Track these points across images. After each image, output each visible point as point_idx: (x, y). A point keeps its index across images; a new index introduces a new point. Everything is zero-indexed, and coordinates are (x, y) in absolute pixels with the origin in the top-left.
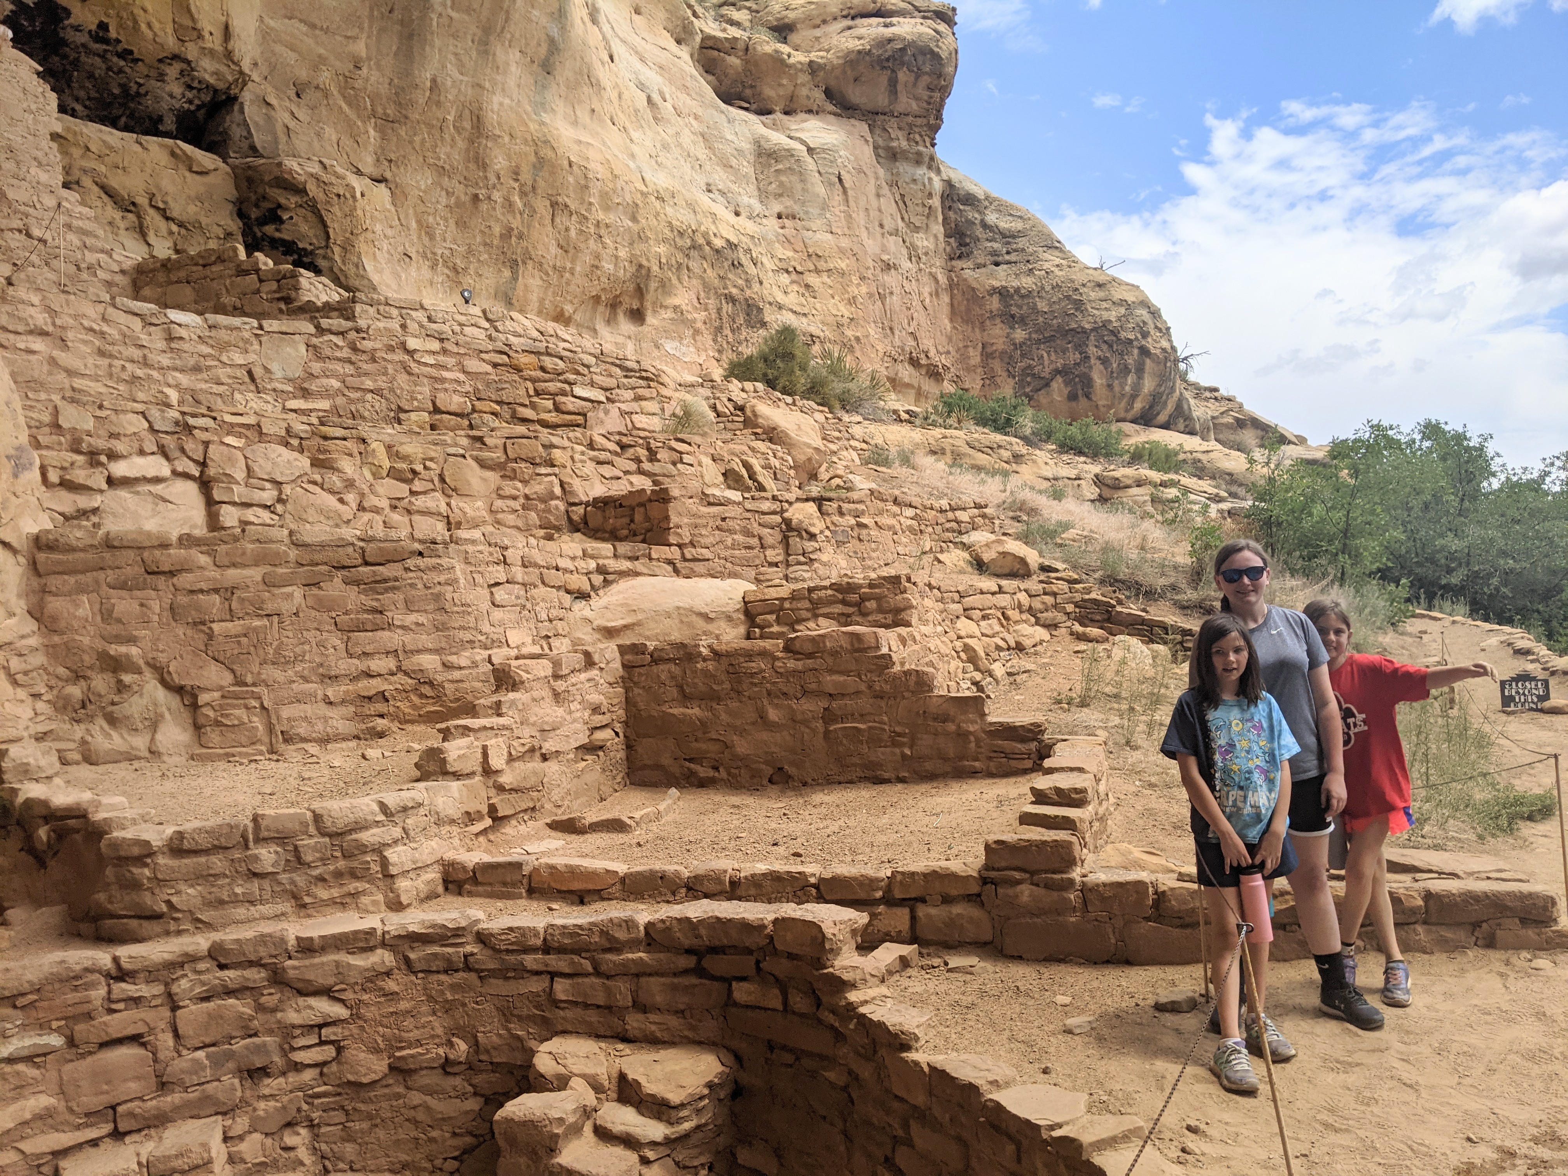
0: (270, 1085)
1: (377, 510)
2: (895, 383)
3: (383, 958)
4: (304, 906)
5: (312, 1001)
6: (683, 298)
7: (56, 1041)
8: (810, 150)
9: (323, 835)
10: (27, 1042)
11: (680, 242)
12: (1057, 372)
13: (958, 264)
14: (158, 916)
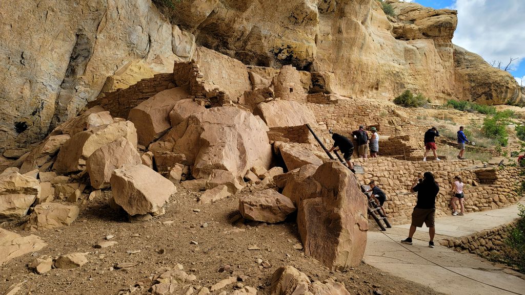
2: (438, 98)
6: (387, 84)
8: (418, 48)
11: (386, 73)
12: (483, 93)
13: (458, 68)
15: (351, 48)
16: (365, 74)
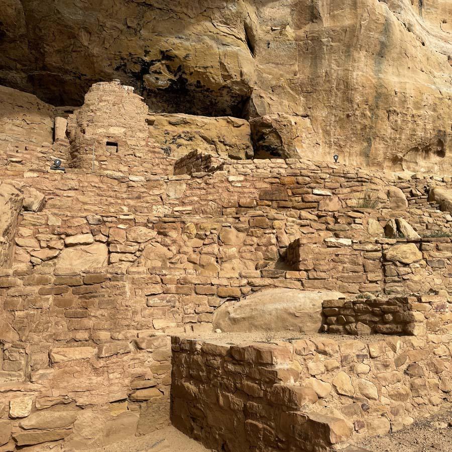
1: (185, 253)
15: (348, 53)
16: (399, 119)
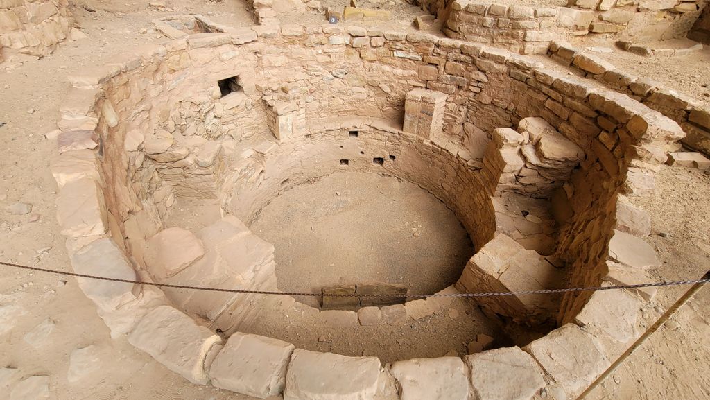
0: (462, 92)
3: (503, 68)
4: (493, 42)
5: (480, 73)
7: (420, 58)
9: (509, 18)
10: (414, 56)
14: (456, 32)
